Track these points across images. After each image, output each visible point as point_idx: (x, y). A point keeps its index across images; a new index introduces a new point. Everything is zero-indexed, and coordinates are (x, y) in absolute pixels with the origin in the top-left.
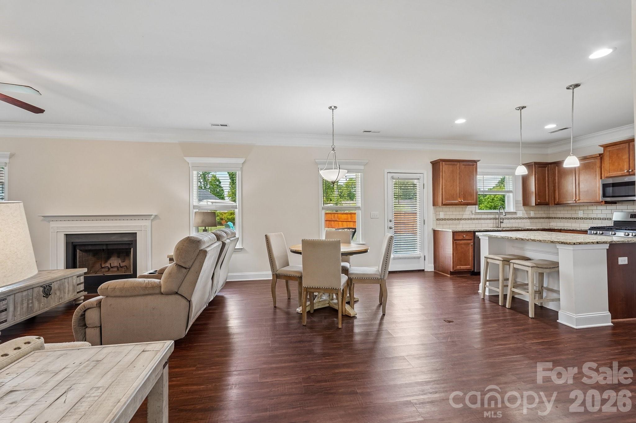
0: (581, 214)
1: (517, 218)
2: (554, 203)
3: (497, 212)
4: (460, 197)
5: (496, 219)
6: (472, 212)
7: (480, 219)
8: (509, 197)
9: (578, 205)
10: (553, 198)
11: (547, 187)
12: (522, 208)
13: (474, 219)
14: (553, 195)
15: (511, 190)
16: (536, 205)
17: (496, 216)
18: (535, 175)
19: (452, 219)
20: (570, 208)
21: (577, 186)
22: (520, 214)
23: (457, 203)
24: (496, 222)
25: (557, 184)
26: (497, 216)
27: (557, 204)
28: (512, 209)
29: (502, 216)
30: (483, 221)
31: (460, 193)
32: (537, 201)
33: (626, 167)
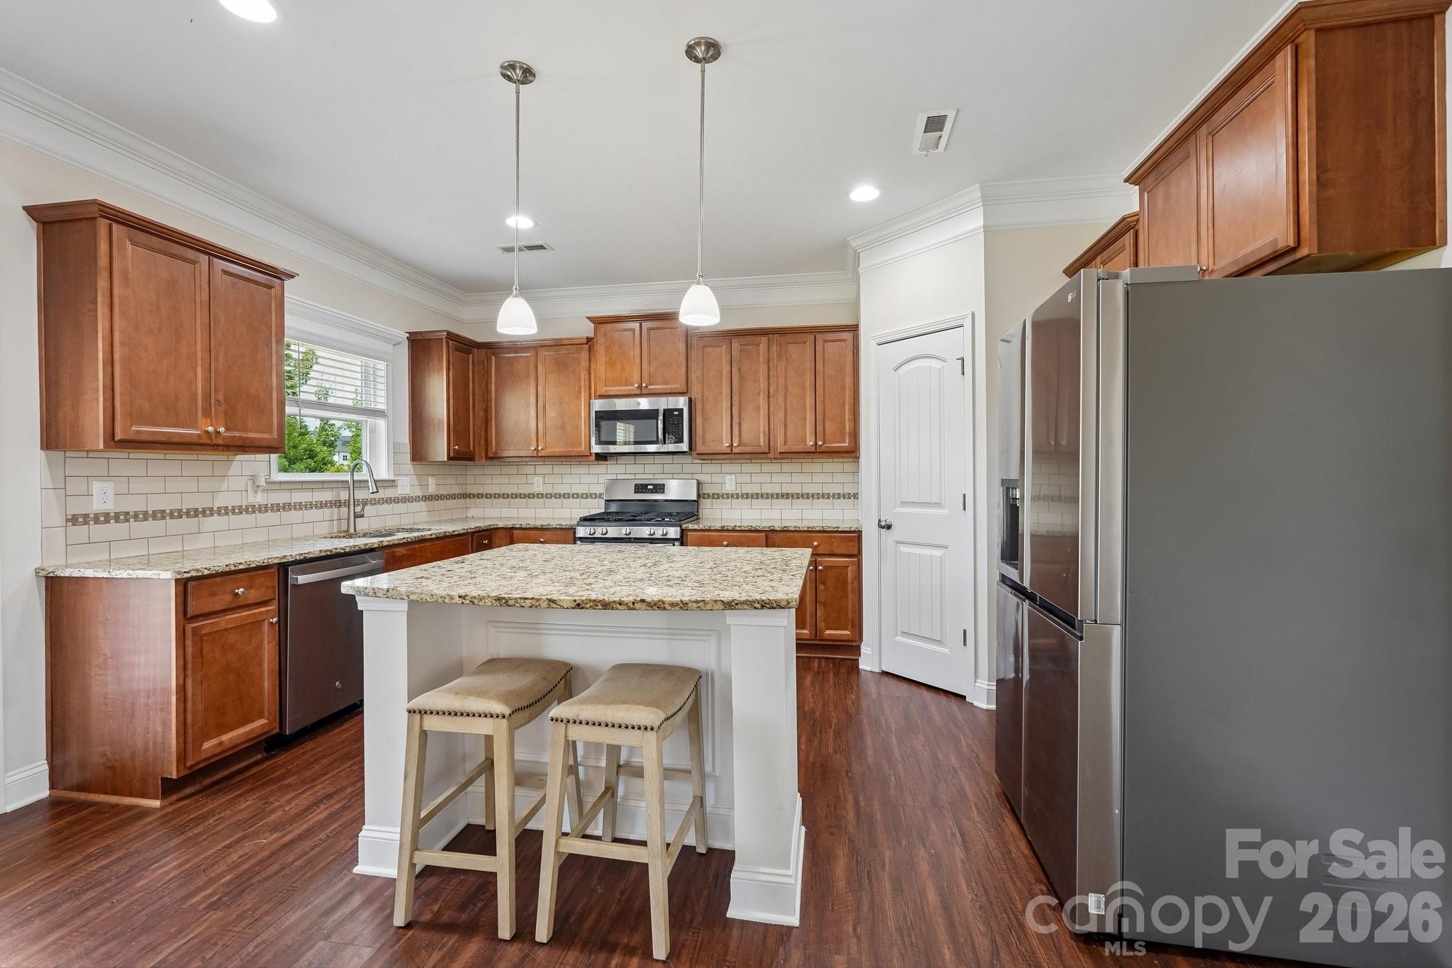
0: (538, 485)
1: (396, 500)
2: (487, 451)
3: (342, 482)
4: (207, 413)
5: (338, 504)
6: (253, 478)
7: (287, 507)
8: (373, 431)
9: (521, 461)
10: (482, 442)
11: (471, 411)
12: (408, 466)
13: (263, 509)
14: (483, 433)
15: (382, 407)
16: (450, 458)
17: (339, 495)
18: (448, 369)
19: (159, 515)
20: (513, 470)
21: (540, 413)
22: (406, 486)
23: (195, 440)
24: (339, 514)
25: (493, 405)
26: (344, 496)
27: (492, 458)
28: (383, 472)
29: (361, 495)
30: (295, 515)
31: (207, 397)
32: (452, 451)
33: (636, 375)
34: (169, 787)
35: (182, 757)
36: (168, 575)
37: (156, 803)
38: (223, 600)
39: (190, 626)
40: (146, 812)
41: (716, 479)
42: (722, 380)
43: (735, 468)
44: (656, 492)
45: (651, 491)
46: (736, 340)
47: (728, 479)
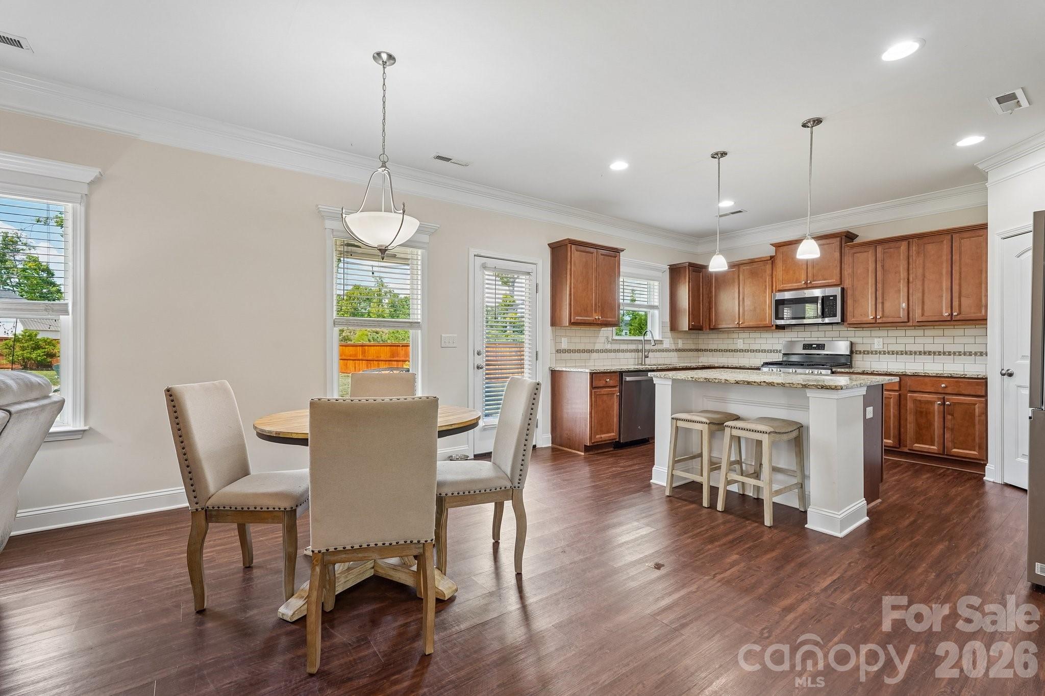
0: (740, 344)
1: (663, 351)
2: (710, 325)
3: (639, 340)
4: (596, 311)
5: (637, 351)
6: (607, 338)
7: (618, 351)
8: (652, 316)
9: (728, 331)
10: (707, 320)
11: (701, 303)
12: (669, 334)
13: (610, 351)
14: (708, 315)
15: (656, 304)
16: (690, 329)
17: (638, 347)
18: (689, 282)
19: (579, 351)
20: (726, 336)
21: (741, 303)
22: (667, 344)
23: (592, 322)
24: (638, 356)
25: (714, 299)
26: (640, 347)
27: (712, 329)
28: (657, 337)
29: (647, 347)
30: (621, 355)
31: (596, 305)
32: (691, 325)
33: (803, 276)
34: (587, 449)
35: (591, 439)
36: (588, 371)
37: (583, 454)
38: (602, 383)
39: (593, 391)
40: (580, 455)
41: (865, 340)
42: (868, 275)
43: (883, 333)
44: (819, 349)
45: (815, 348)
46: (879, 246)
47: (877, 341)
